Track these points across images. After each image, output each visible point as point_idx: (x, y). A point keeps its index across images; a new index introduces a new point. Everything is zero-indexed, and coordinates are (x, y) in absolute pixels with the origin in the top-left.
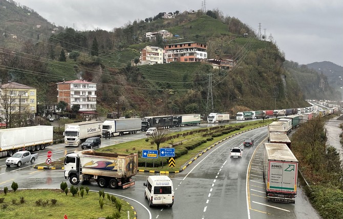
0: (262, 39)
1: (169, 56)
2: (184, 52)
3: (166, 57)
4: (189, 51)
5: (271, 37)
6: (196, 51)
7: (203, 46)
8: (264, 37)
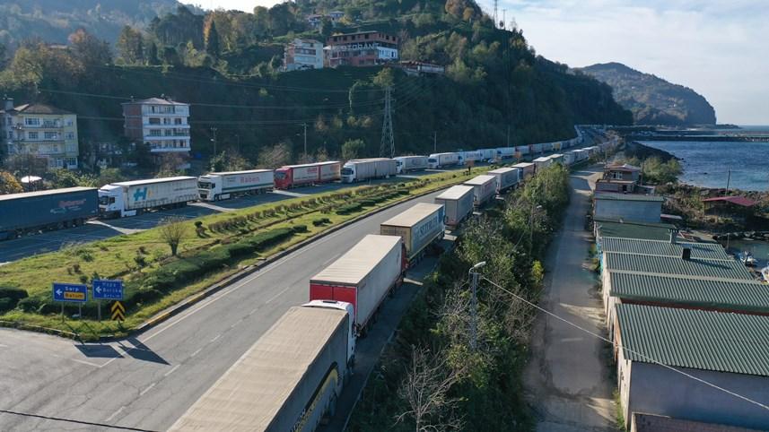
0: (499, 27)
1: (334, 55)
2: (359, 48)
4: (366, 47)
6: (379, 48)
7: (391, 38)
8: (502, 24)
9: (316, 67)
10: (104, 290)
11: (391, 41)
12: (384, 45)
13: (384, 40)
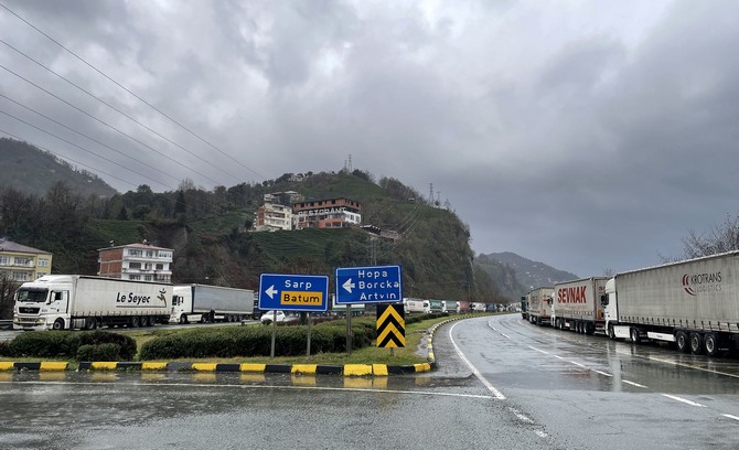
0: (435, 206)
1: (301, 219)
2: (325, 212)
3: (297, 222)
4: (333, 211)
5: (447, 203)
6: (345, 212)
7: (355, 204)
8: (437, 204)
9: (285, 228)
10: (362, 285)
11: (354, 207)
12: (349, 210)
13: (349, 205)
